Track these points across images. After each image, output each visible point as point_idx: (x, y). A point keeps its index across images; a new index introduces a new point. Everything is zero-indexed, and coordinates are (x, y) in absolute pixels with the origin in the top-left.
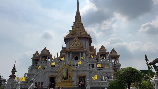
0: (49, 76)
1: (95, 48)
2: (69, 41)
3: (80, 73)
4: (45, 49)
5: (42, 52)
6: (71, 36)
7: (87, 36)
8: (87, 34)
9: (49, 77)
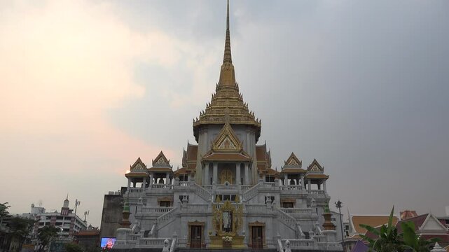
0: (189, 222)
1: (268, 151)
2: (207, 132)
3: (253, 218)
4: (161, 155)
5: (154, 163)
6: (212, 121)
7: (251, 122)
8: (251, 117)
9: (189, 226)
